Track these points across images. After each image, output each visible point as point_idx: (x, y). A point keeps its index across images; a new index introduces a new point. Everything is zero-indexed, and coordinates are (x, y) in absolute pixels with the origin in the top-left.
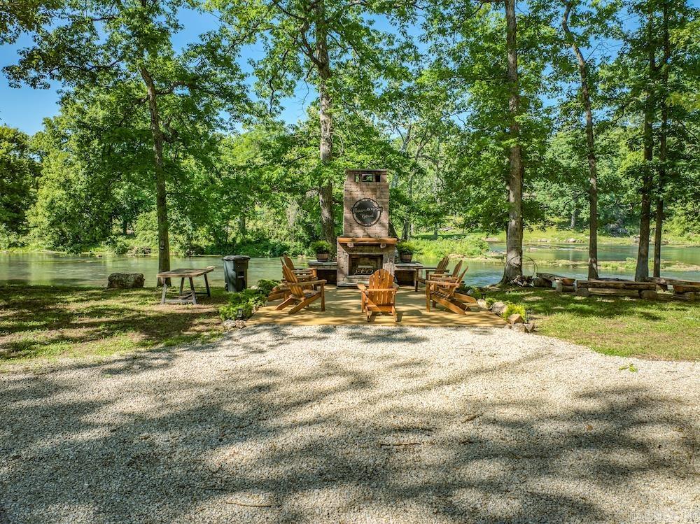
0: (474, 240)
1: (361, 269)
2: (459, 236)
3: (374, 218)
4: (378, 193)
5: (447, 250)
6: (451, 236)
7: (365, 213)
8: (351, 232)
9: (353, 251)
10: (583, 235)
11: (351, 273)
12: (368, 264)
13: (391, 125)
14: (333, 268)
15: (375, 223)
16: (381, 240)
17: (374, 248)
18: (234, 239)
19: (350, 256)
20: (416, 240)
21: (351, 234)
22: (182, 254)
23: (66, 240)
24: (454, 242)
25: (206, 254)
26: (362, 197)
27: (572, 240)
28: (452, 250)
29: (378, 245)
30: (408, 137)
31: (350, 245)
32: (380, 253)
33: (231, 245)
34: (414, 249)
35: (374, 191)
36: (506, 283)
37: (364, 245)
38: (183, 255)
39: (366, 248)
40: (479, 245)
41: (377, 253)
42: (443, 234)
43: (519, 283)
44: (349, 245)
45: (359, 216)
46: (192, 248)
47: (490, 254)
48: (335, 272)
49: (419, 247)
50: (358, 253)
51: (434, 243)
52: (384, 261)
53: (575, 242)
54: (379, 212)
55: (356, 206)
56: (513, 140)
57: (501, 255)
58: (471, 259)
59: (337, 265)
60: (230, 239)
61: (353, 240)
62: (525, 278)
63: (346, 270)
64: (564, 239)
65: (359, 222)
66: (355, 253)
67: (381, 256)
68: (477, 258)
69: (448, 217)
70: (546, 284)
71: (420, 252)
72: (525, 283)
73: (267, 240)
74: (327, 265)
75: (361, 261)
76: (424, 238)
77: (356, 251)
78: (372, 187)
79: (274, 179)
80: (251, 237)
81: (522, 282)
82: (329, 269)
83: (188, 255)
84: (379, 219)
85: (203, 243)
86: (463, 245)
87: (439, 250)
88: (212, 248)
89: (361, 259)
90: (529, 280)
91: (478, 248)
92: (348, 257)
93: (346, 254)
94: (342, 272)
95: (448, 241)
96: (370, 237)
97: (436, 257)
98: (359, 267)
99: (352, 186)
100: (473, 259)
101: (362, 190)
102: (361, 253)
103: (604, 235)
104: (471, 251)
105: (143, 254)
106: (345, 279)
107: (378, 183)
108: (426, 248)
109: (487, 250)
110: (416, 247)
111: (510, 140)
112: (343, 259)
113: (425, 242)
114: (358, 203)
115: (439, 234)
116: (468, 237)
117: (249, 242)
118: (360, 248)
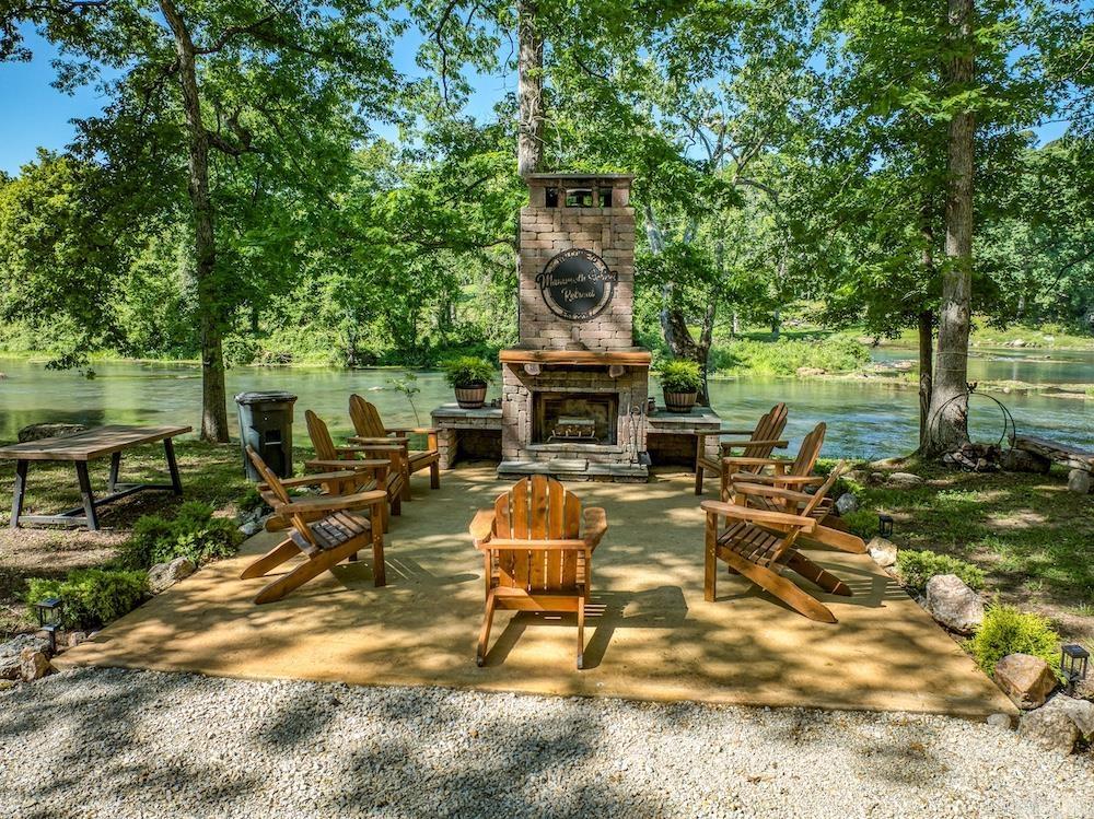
0: (843, 343)
1: (565, 426)
2: (817, 335)
3: (594, 301)
4: (606, 236)
5: (794, 360)
6: (801, 336)
7: (572, 287)
8: (538, 335)
9: (541, 383)
10: (1040, 333)
11: (537, 437)
12: (587, 415)
13: (686, 124)
14: (492, 426)
15: (598, 314)
16: (608, 357)
17: (595, 376)
18: (426, 340)
19: (536, 396)
20: (740, 343)
21: (539, 342)
22: (340, 364)
23: (162, 340)
24: (808, 345)
25: (379, 365)
26: (566, 247)
27: (1019, 342)
28: (804, 361)
29: (603, 370)
30: (720, 147)
31: (532, 370)
32: (610, 390)
33: (421, 350)
34: (734, 358)
35: (596, 231)
36: (930, 456)
37: (570, 369)
38: (342, 365)
39: (575, 376)
40: (853, 350)
41: (602, 390)
42: (789, 331)
43: (966, 461)
44: (528, 368)
45: (557, 295)
46: (356, 354)
47: (872, 368)
48: (497, 434)
49: (745, 354)
50: (553, 389)
51: (771, 348)
52: (620, 410)
53: (1023, 345)
54: (608, 285)
55: (550, 269)
56: (974, 95)
57: (893, 370)
58: (837, 378)
59: (503, 418)
60: (419, 340)
61: (538, 357)
62: (981, 450)
63: (524, 430)
64: (1004, 341)
65: (559, 311)
66: (544, 389)
67: (615, 397)
68: (849, 376)
69: (797, 302)
70: (1035, 466)
71: (746, 363)
72: (982, 462)
73: (482, 341)
74: (477, 419)
75: (569, 406)
76: (754, 338)
77: (550, 383)
78: (592, 220)
79: (391, 214)
80: (456, 336)
81: (974, 458)
82: (482, 426)
83: (351, 366)
84: (608, 302)
85: (377, 346)
86: (826, 351)
87: (779, 360)
88: (391, 354)
89: (569, 401)
90: (992, 453)
91: (852, 357)
92: (529, 399)
93: (525, 391)
94: (514, 438)
95: (797, 344)
96: (585, 348)
97: (774, 372)
98: (561, 422)
99: (540, 219)
100: (842, 377)
101: (563, 228)
102: (563, 389)
103: (1077, 335)
104: (838, 363)
105: (278, 364)
106: (522, 454)
107: (606, 211)
108: (756, 356)
109: (868, 361)
110: (738, 355)
111: (966, 95)
112: (515, 403)
113: (755, 345)
114: (556, 262)
115: (781, 330)
116: (833, 337)
117: (452, 344)
118: (559, 376)
